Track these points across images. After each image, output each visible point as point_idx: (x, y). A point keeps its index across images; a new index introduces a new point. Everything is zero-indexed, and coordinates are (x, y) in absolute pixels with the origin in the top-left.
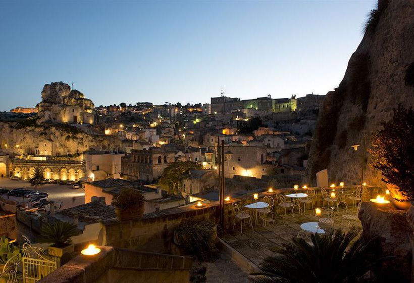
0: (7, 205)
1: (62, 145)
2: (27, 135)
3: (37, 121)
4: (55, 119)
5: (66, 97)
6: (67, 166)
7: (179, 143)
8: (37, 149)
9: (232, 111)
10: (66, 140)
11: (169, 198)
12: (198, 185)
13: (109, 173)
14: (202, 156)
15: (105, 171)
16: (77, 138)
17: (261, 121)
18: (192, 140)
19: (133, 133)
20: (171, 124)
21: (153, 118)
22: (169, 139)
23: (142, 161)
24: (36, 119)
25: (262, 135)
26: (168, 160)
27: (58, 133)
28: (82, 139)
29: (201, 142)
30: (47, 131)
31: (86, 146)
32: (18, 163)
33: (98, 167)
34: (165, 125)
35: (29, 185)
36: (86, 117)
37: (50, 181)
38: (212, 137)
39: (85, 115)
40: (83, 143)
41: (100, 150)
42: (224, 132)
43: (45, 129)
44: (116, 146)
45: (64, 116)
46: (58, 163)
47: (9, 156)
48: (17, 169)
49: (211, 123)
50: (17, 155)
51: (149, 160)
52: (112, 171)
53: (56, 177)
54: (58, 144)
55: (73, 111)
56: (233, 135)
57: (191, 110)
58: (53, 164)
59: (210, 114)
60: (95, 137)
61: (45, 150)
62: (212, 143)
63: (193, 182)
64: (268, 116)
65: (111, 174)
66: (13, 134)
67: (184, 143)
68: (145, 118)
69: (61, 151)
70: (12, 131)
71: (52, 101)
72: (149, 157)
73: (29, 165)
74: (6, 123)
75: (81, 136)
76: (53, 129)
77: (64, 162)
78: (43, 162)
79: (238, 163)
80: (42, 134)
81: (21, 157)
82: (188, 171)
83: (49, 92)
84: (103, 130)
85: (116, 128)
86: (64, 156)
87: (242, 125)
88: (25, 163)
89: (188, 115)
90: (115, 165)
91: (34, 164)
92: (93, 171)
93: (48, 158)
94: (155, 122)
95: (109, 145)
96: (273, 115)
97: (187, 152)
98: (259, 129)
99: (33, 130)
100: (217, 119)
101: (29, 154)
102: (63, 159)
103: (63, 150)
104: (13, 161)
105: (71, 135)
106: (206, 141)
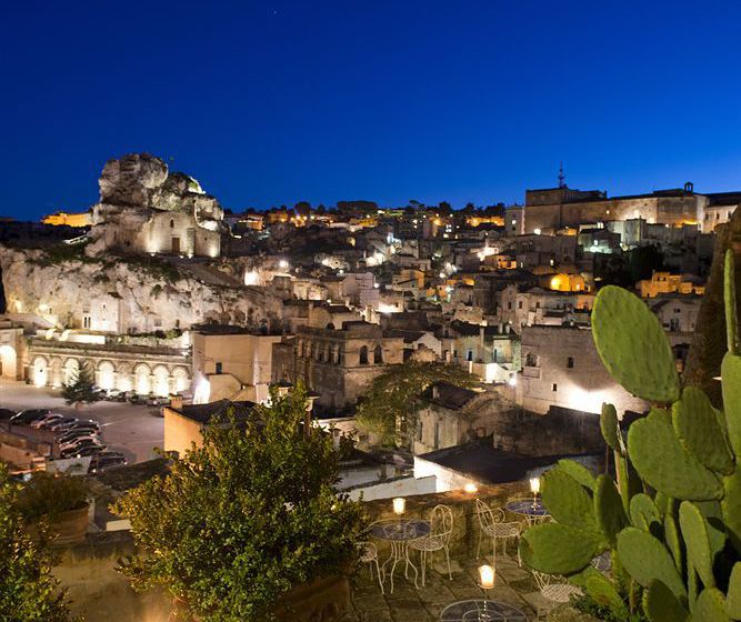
0: (6, 447)
1: (141, 309)
2: (64, 282)
3: (87, 249)
4: (128, 244)
5: (157, 189)
6: (149, 359)
7: (432, 310)
8: (88, 315)
9: (582, 227)
10: (151, 294)
11: (358, 462)
12: (455, 426)
13: (247, 381)
14: (488, 349)
15: (235, 377)
16: (176, 292)
17: (662, 256)
18: (469, 304)
19: (311, 281)
20: (421, 257)
21: (373, 243)
22: (407, 298)
23: (321, 356)
24: (85, 244)
25: (661, 295)
26: (385, 357)
27: (132, 279)
28: (188, 293)
29: (491, 307)
30: (110, 273)
31: (198, 312)
32: (41, 348)
33: (219, 365)
34: (403, 261)
35: (61, 402)
36: (200, 241)
37: (109, 394)
38: (521, 297)
39: (199, 236)
40: (189, 304)
41: (231, 324)
42: (555, 283)
43: (105, 268)
44: (269, 315)
45: (151, 236)
46: (129, 352)
47: (21, 331)
48: (40, 363)
49: (524, 257)
50: (40, 328)
51: (336, 354)
52: (252, 377)
53: (125, 385)
54: (132, 305)
55: (172, 225)
56: (581, 292)
57: (475, 222)
58: (119, 354)
59: (523, 233)
60: (219, 289)
61: (104, 318)
62: (519, 312)
63: (441, 419)
64: (682, 243)
65: (249, 385)
66: (33, 279)
67: (445, 310)
68: (353, 242)
69: (141, 322)
70: (32, 271)
71: (123, 199)
72: (336, 348)
73: (65, 353)
74: (19, 251)
75: (187, 289)
76: (123, 269)
77: (145, 350)
78: (97, 347)
79: (568, 372)
80: (97, 279)
81: (49, 335)
82: (430, 388)
83: (117, 178)
84: (241, 272)
85: (271, 269)
86: (146, 335)
87: (609, 265)
88: (57, 349)
89: (466, 235)
90: (260, 363)
91: (77, 351)
92: (208, 375)
93: (109, 339)
94: (379, 251)
95: (251, 311)
96: (698, 240)
97: (447, 337)
98: (655, 276)
99: (78, 269)
100: (538, 249)
101: (67, 327)
102: (143, 342)
103: (144, 320)
104: (30, 343)
105: (163, 284)
106: (505, 306)
